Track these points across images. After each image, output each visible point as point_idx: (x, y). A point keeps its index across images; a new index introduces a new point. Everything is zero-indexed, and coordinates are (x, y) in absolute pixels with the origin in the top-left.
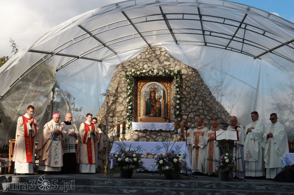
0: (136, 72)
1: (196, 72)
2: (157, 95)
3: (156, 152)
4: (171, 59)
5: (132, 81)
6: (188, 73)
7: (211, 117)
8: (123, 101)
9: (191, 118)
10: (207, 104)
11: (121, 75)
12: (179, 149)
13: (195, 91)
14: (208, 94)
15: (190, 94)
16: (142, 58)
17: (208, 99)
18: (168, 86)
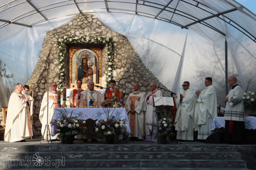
0: (68, 39)
1: (126, 40)
2: (89, 62)
3: (97, 118)
4: (102, 26)
5: (64, 47)
6: (119, 41)
7: (142, 84)
8: (55, 68)
9: (122, 85)
10: (138, 71)
11: (52, 41)
12: (119, 115)
13: (126, 58)
14: (138, 62)
15: (121, 61)
16: (74, 25)
17: (139, 66)
18: (100, 54)
